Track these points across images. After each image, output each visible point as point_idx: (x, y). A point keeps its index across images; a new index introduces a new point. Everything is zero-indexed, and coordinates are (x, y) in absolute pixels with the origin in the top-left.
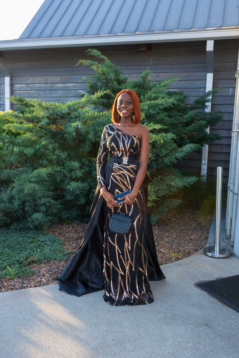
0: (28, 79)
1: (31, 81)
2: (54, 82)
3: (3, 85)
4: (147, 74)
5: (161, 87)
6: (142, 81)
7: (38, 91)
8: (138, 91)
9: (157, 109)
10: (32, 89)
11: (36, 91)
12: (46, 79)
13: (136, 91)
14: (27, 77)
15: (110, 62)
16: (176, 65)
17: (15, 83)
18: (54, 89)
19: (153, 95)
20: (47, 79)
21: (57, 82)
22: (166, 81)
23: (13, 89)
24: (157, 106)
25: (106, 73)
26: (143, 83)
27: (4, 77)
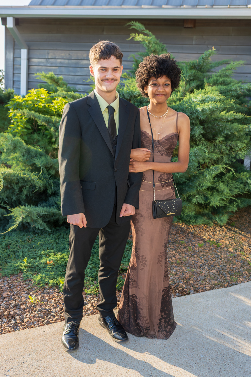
0: (48, 53)
1: (52, 55)
2: (80, 59)
3: (18, 59)
4: (210, 55)
5: (227, 70)
6: (202, 62)
7: (60, 68)
8: (196, 74)
9: (228, 95)
10: (53, 65)
11: (57, 68)
12: (69, 54)
13: (194, 73)
14: (47, 51)
15: (156, 39)
16: (222, 46)
17: (32, 57)
18: (79, 66)
19: (221, 80)
20: (71, 54)
21: (82, 59)
22: (232, 63)
23: (30, 64)
24: (228, 92)
25: (157, 51)
26: (202, 65)
27: (20, 49)
